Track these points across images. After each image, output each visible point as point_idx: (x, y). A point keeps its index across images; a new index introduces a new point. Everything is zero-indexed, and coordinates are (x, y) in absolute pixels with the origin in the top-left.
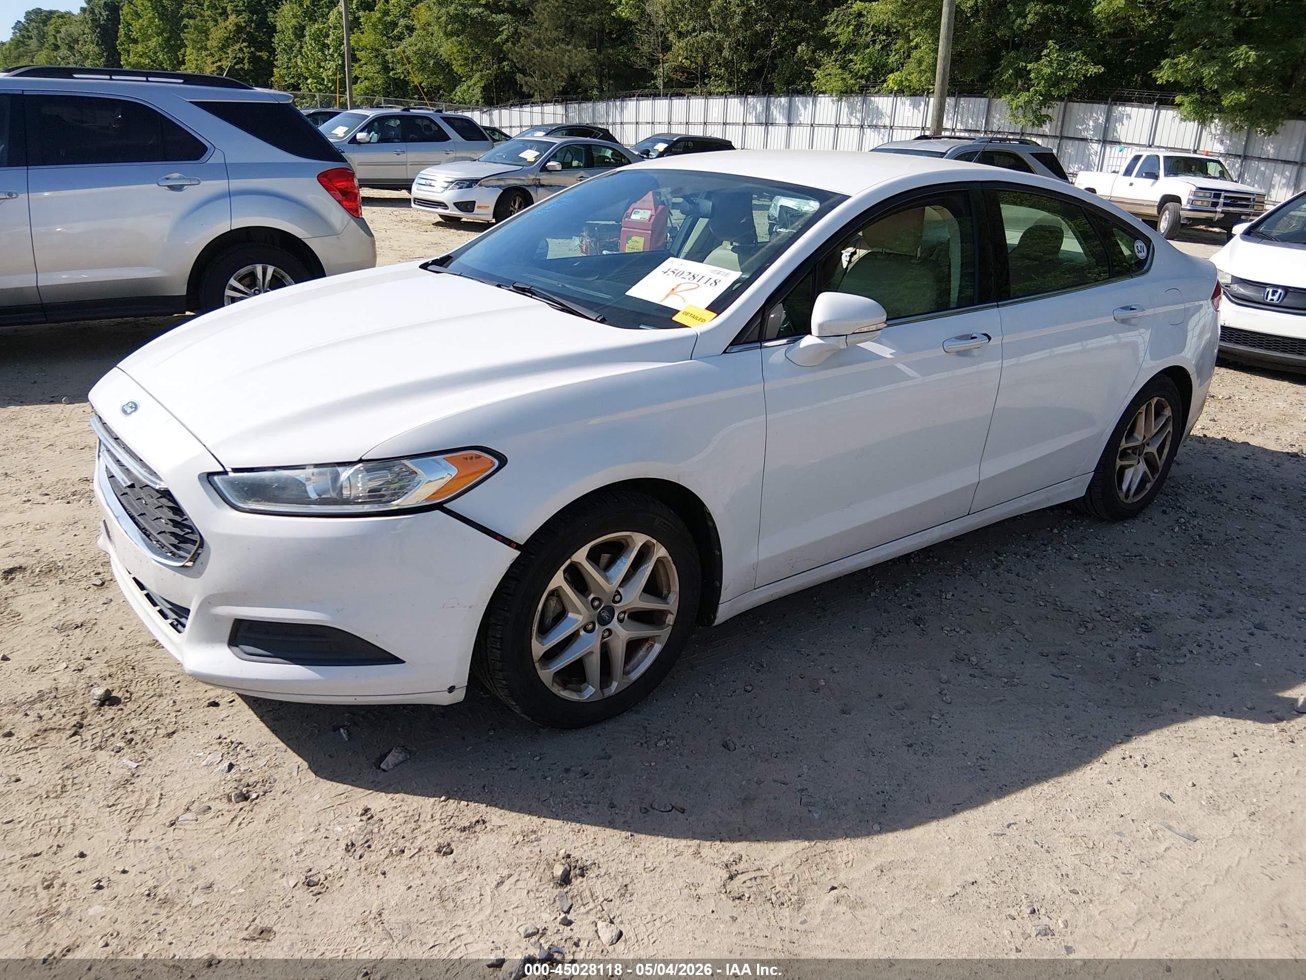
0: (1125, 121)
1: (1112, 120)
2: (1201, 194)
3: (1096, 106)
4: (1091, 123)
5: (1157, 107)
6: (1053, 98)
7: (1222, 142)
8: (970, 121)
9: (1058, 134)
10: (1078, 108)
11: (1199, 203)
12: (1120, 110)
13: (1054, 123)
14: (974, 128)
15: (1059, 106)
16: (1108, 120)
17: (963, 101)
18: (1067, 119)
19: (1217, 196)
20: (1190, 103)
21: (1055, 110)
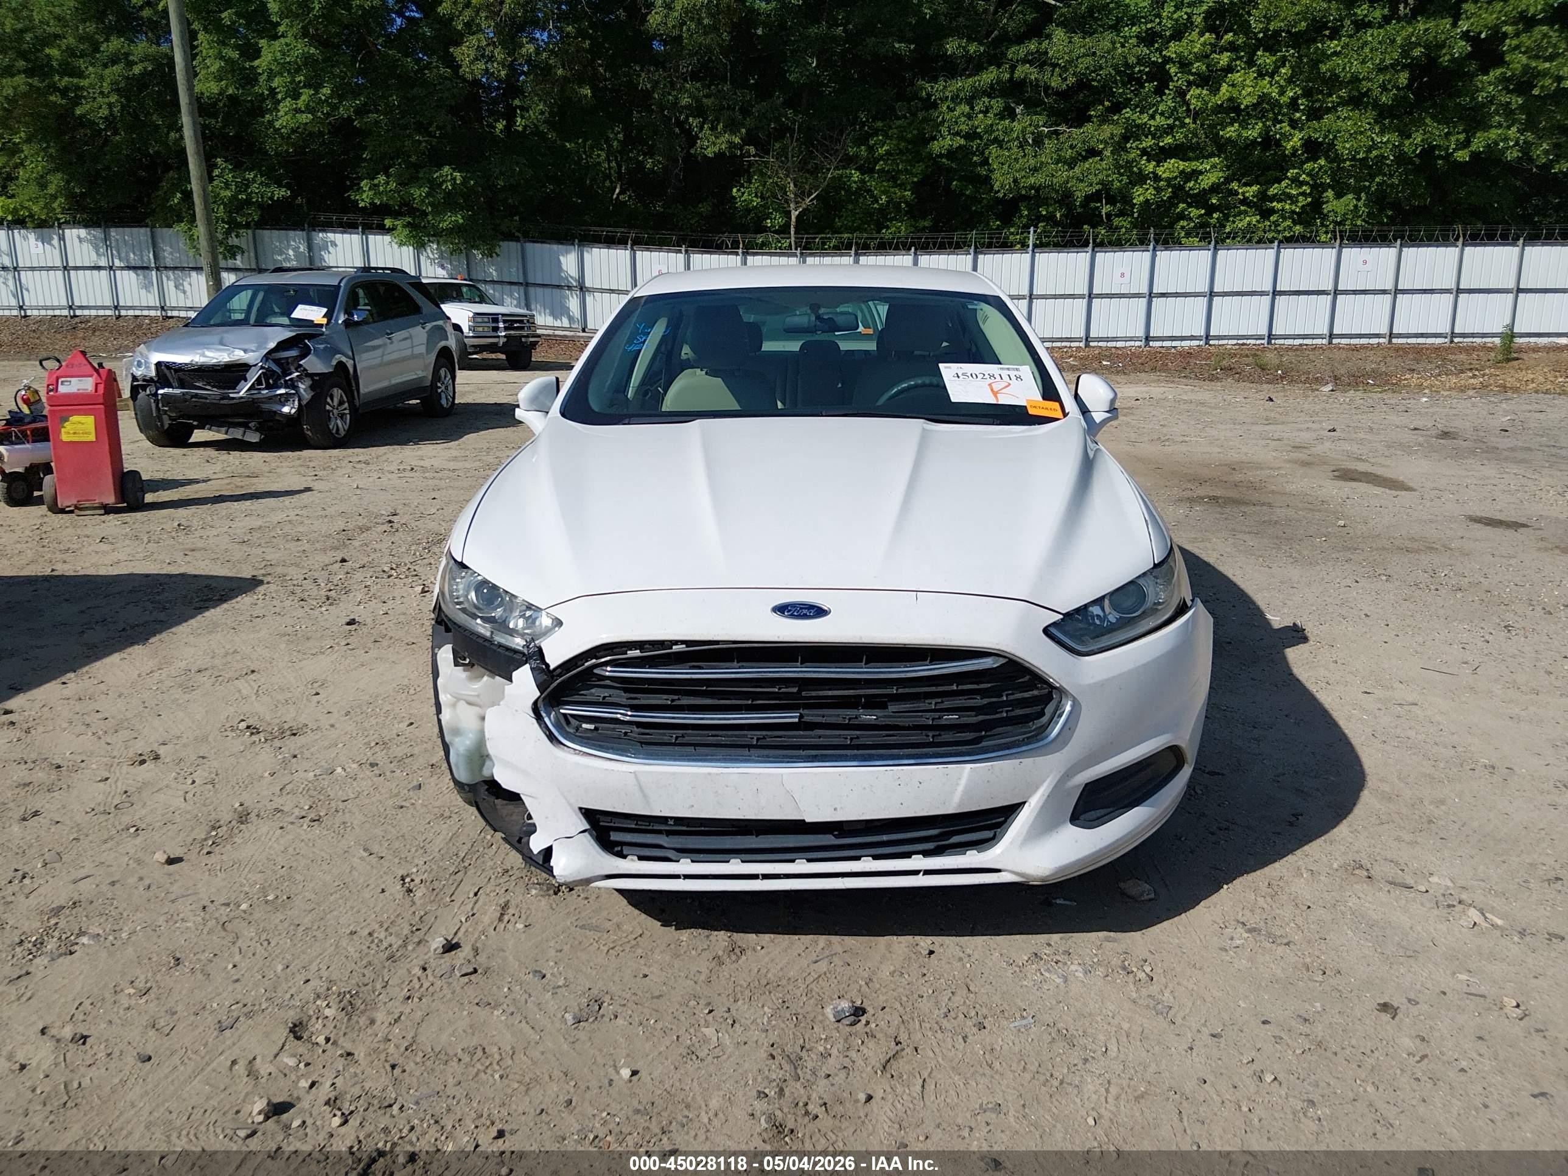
0: (331, 249)
1: (316, 248)
2: (480, 320)
3: (292, 233)
4: (291, 252)
5: (363, 233)
6: (239, 226)
7: (443, 267)
8: (132, 256)
9: (254, 266)
10: (271, 237)
11: (481, 329)
12: (320, 236)
13: (246, 254)
14: (139, 264)
15: (247, 234)
16: (310, 248)
17: (113, 232)
18: (260, 250)
19: (496, 320)
20: (404, 226)
21: (242, 239)
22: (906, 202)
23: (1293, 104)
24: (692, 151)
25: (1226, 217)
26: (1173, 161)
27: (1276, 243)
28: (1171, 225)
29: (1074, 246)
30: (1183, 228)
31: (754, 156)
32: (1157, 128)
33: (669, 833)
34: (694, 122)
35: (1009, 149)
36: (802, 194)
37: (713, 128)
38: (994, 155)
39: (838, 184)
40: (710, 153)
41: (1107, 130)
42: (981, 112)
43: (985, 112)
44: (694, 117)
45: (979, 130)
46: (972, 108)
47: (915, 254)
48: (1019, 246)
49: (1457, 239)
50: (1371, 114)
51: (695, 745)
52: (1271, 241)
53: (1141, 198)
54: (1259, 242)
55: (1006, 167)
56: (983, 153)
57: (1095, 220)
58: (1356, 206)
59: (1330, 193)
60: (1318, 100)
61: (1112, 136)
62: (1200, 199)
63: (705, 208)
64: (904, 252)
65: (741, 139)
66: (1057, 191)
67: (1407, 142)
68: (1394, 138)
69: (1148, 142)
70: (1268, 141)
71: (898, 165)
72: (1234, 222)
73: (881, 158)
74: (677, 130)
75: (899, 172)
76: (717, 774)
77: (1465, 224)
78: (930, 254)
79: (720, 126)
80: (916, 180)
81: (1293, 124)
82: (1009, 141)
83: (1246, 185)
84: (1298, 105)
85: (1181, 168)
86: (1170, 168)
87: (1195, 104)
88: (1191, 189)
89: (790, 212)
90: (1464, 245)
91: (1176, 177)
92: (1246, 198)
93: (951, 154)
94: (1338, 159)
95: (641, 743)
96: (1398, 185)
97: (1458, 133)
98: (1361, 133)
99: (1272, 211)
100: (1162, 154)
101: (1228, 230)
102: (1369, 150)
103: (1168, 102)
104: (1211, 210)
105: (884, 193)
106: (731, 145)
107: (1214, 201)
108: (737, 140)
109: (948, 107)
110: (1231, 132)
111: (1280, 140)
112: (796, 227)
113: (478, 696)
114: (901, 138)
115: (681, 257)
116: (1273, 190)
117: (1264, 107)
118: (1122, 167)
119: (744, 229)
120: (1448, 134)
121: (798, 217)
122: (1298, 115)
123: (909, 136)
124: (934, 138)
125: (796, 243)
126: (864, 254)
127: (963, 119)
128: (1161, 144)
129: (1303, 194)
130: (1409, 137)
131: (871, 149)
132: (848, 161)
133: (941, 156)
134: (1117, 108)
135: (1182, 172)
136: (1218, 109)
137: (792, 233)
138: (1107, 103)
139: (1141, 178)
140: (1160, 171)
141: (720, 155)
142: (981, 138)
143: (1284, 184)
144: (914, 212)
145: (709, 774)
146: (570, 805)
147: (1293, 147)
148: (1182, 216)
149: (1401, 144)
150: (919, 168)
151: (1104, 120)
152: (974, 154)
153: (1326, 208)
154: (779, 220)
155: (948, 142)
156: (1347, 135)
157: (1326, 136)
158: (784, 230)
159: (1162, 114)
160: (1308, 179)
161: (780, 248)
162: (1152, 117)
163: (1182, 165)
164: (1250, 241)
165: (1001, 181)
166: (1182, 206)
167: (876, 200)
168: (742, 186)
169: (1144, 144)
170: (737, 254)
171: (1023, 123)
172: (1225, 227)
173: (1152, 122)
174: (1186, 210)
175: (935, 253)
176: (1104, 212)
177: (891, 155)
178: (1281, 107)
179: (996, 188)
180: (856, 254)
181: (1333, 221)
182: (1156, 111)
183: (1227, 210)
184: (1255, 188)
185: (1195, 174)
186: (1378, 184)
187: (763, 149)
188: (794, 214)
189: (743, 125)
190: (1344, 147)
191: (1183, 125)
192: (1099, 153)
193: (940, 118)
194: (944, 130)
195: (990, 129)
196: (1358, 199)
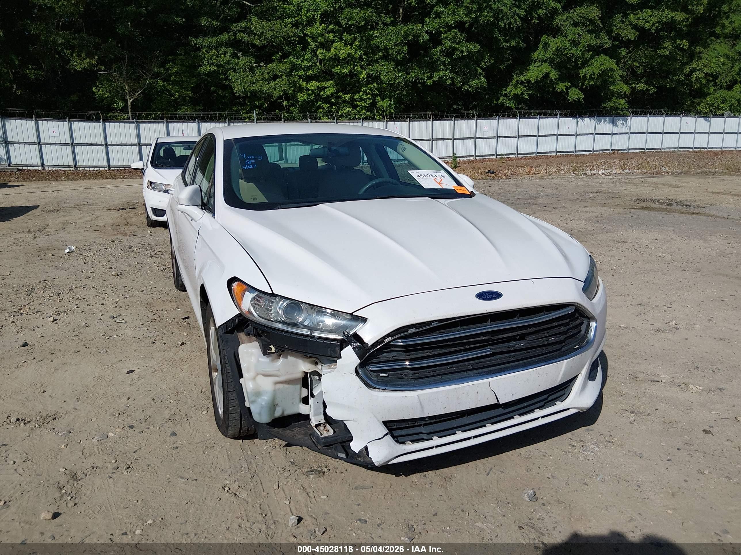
22: (189, 97)
23: (361, 58)
24: (68, 67)
25: (339, 108)
26: (313, 82)
27: (361, 120)
28: (316, 111)
29: (275, 120)
30: (321, 112)
31: (104, 71)
32: (305, 66)
33: (425, 425)
34: (68, 52)
35: (239, 73)
36: (133, 91)
37: (79, 56)
38: (232, 75)
39: (151, 87)
40: (79, 68)
41: (282, 67)
42: (223, 54)
43: (225, 54)
44: (67, 49)
45: (222, 63)
46: (218, 52)
47: (198, 122)
48: (247, 120)
49: (430, 118)
50: (392, 64)
51: (441, 375)
52: (359, 119)
53: (302, 99)
54: (354, 119)
55: (239, 81)
56: (226, 74)
57: (281, 108)
58: (390, 104)
59: (378, 98)
60: (370, 57)
61: (286, 69)
62: (327, 100)
63: (74, 98)
64: (192, 121)
65: (96, 61)
66: (264, 94)
67: (408, 77)
68: (403, 74)
69: (302, 73)
70: (352, 75)
71: (182, 78)
72: (342, 110)
73: (173, 74)
74: (57, 56)
75: (183, 81)
76: (459, 388)
77: (432, 111)
78: (206, 122)
79: (83, 55)
80: (192, 86)
81: (362, 67)
82: (238, 69)
83: (345, 94)
84: (363, 59)
85: (318, 85)
86: (313, 85)
87: (321, 57)
88: (323, 95)
89: (127, 100)
90: (433, 120)
91: (316, 90)
92: (346, 100)
93: (210, 74)
94: (382, 83)
95: (414, 379)
96: (406, 95)
97: (427, 73)
98: (391, 72)
99: (357, 106)
100: (308, 79)
101: (340, 114)
102: (395, 80)
103: (308, 55)
104: (332, 104)
105: (177, 92)
106: (91, 65)
107: (333, 101)
108: (94, 62)
109: (206, 51)
110: (337, 69)
111: (357, 74)
112: (131, 108)
113: (279, 370)
114: (182, 65)
115: (66, 124)
116: (356, 96)
117: (349, 60)
118: (291, 84)
119: (101, 109)
120: (424, 73)
121: (132, 103)
122: (363, 63)
123: (187, 64)
124: (201, 66)
125: (132, 116)
126: (171, 122)
127: (215, 57)
128: (308, 74)
129: (369, 98)
130: (409, 74)
131: (167, 70)
132: (156, 76)
133: (205, 74)
134: (285, 56)
135: (318, 87)
136: (330, 59)
137: (129, 111)
138: (280, 54)
139: (301, 89)
140: (308, 86)
141: (85, 69)
142: (224, 67)
143: (361, 94)
144: (194, 102)
145: (455, 389)
146: (379, 421)
147: (363, 78)
148: (319, 107)
149: (406, 77)
150: (194, 80)
151: (280, 61)
152: (220, 74)
153: (379, 104)
154: (121, 105)
155: (208, 67)
156: (385, 73)
157: (377, 73)
158: (124, 109)
159: (306, 60)
160: (370, 92)
161: (123, 119)
162: (302, 61)
163: (318, 84)
164: (350, 119)
165: (238, 88)
166: (319, 102)
167: (173, 95)
168: (98, 86)
169: (300, 74)
170: (99, 122)
171: (243, 61)
172: (338, 112)
173: (302, 64)
174: (321, 104)
175: (208, 122)
176: (284, 104)
177: (178, 72)
178: (356, 59)
179: (235, 91)
180: (167, 122)
181: (381, 110)
182: (304, 59)
183: (338, 105)
184: (349, 95)
185: (324, 88)
186: (398, 94)
187: (109, 68)
188: (130, 101)
189: (96, 55)
190: (384, 78)
191: (316, 66)
192: (281, 77)
193: (203, 56)
194: (205, 62)
195: (228, 62)
196: (391, 101)
